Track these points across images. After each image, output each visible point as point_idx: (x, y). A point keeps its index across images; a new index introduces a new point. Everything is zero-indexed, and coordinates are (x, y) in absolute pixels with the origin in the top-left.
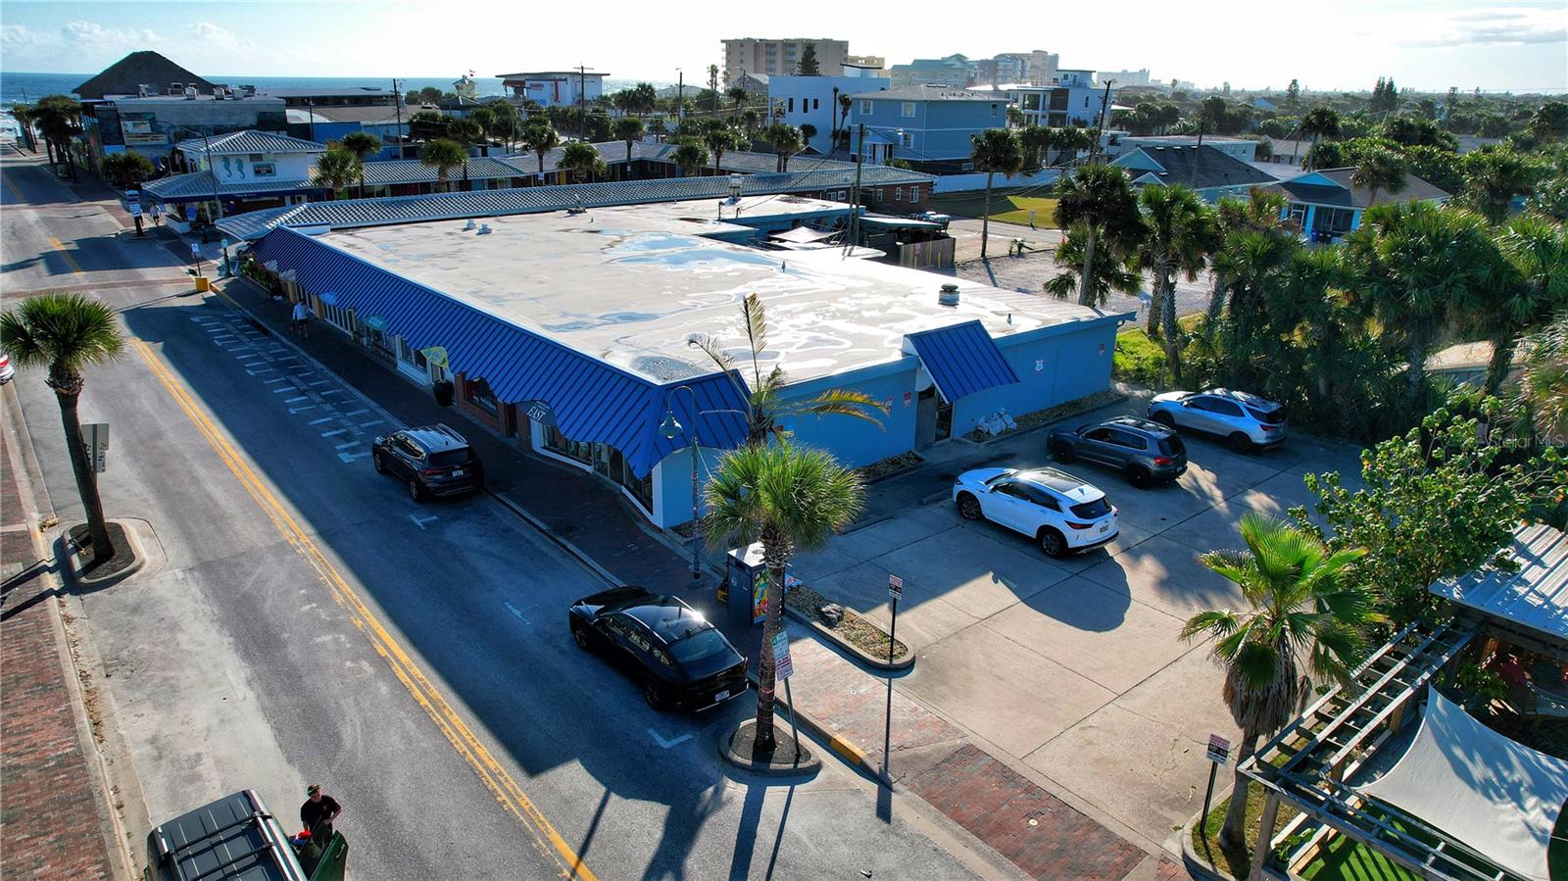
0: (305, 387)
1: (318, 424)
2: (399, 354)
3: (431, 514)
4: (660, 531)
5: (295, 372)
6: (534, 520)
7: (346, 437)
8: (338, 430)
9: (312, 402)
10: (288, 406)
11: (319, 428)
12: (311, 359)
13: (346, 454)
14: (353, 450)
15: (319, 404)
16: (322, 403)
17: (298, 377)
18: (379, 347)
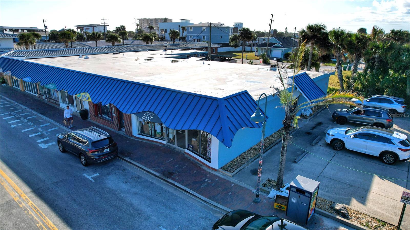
0: (18, 116)
1: (26, 131)
2: (60, 100)
3: (95, 172)
4: (216, 170)
5: (13, 110)
6: (150, 170)
7: (42, 136)
8: (37, 133)
9: (23, 122)
10: (10, 124)
11: (27, 133)
12: (20, 105)
13: (43, 144)
14: (46, 142)
15: (26, 122)
16: (27, 122)
17: (14, 112)
18: (51, 99)
